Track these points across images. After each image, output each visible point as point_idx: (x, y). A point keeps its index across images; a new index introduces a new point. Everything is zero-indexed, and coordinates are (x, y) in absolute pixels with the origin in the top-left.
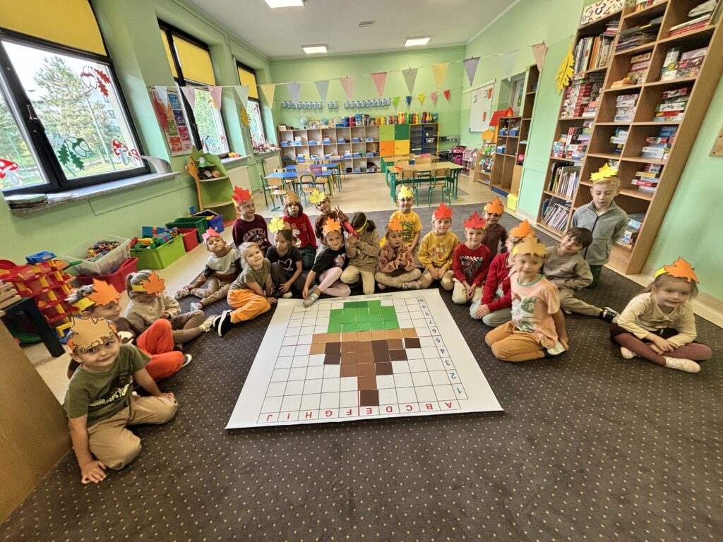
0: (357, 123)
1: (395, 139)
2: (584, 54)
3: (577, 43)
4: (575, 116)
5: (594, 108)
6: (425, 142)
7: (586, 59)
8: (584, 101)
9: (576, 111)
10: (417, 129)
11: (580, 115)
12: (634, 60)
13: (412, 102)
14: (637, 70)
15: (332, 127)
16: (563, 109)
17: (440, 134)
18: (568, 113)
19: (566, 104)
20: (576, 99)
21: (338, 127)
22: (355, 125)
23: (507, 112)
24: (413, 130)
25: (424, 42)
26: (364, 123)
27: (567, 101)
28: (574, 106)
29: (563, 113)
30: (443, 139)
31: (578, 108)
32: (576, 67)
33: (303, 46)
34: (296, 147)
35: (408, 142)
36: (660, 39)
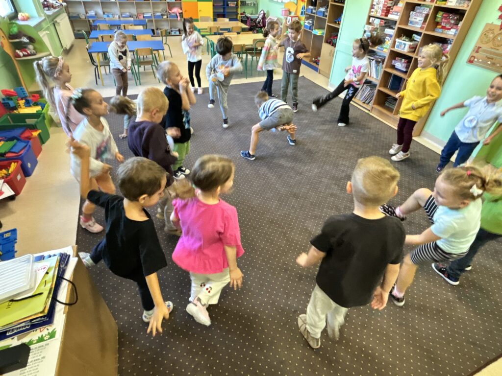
1: (198, 1)
4: (382, 15)
5: (398, 12)
8: (389, 3)
9: (383, 11)
11: (386, 15)
16: (372, 6)
18: (377, 11)
19: (374, 3)
20: (383, 0)
28: (381, 6)
29: (372, 10)
30: (243, 3)
31: (385, 9)
35: (210, 4)
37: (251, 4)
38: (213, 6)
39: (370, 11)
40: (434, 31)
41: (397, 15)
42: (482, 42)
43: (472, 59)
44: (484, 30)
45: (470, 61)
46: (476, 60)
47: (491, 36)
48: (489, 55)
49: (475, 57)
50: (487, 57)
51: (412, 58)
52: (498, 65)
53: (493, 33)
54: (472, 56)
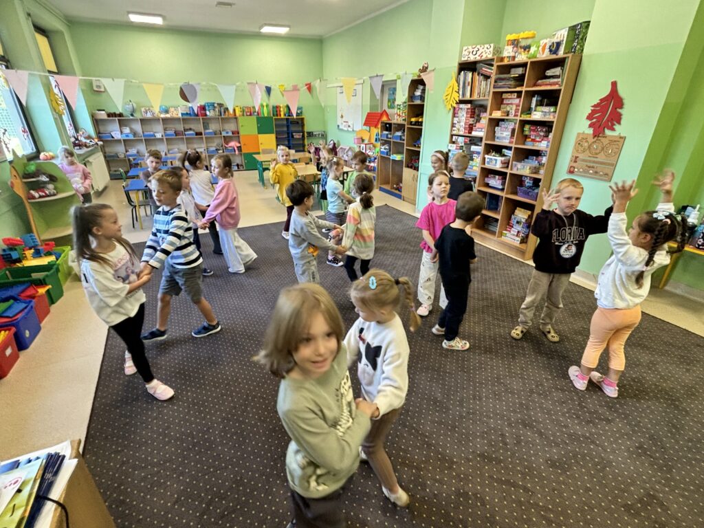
0: (208, 113)
1: (259, 133)
2: (467, 84)
3: (459, 74)
4: (465, 133)
5: (482, 129)
6: (293, 136)
7: (469, 88)
8: (471, 121)
9: (465, 128)
10: (281, 122)
11: (471, 133)
12: (504, 96)
13: (272, 93)
14: (508, 104)
15: (175, 116)
16: (453, 125)
17: (307, 129)
18: (459, 130)
19: (455, 122)
20: (464, 118)
21: (185, 117)
22: (206, 115)
23: (382, 115)
24: (278, 123)
25: (283, 31)
26: (217, 113)
27: (456, 120)
28: (462, 124)
29: (454, 128)
30: (310, 134)
31: (467, 126)
32: (461, 92)
33: (129, 13)
34: (124, 140)
35: (273, 136)
36: (526, 87)
37: (319, 134)
38: (276, 138)
39: (451, 131)
40: (524, 144)
41: (481, 131)
42: (577, 151)
43: (572, 169)
44: (576, 139)
45: (571, 172)
46: (576, 170)
47: (586, 144)
48: (589, 164)
49: (574, 168)
50: (587, 166)
51: (507, 173)
52: (601, 173)
53: (587, 141)
54: (571, 167)
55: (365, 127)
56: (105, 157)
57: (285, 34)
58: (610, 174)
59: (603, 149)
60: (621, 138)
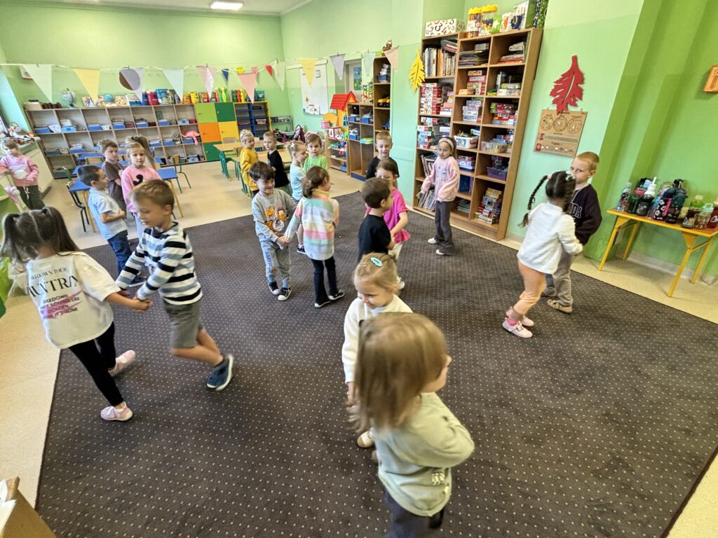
0: (160, 101)
1: (219, 121)
2: (432, 62)
3: (424, 51)
4: (433, 113)
5: (449, 108)
6: (256, 123)
7: (434, 66)
8: (438, 101)
9: (433, 108)
10: (242, 108)
11: (438, 113)
12: (470, 73)
13: (230, 76)
14: (474, 82)
15: (122, 105)
16: (421, 106)
17: (271, 114)
18: (426, 110)
19: (422, 102)
20: (431, 98)
21: (134, 106)
22: (158, 103)
23: (348, 96)
24: (239, 109)
25: (236, 7)
26: (171, 101)
27: (423, 100)
28: (430, 104)
29: (422, 109)
30: (275, 120)
31: (435, 106)
32: (426, 71)
34: (65, 134)
35: (235, 123)
36: (491, 64)
37: (284, 120)
38: (238, 125)
39: (419, 111)
40: (491, 123)
41: (449, 111)
42: (543, 128)
43: (538, 147)
44: (542, 116)
45: (538, 150)
46: (542, 147)
48: (554, 141)
49: (541, 145)
50: (552, 143)
52: (566, 150)
53: (551, 118)
54: (538, 144)
55: (332, 111)
56: (45, 154)
57: (239, 11)
58: (575, 151)
59: (567, 125)
60: (583, 113)
